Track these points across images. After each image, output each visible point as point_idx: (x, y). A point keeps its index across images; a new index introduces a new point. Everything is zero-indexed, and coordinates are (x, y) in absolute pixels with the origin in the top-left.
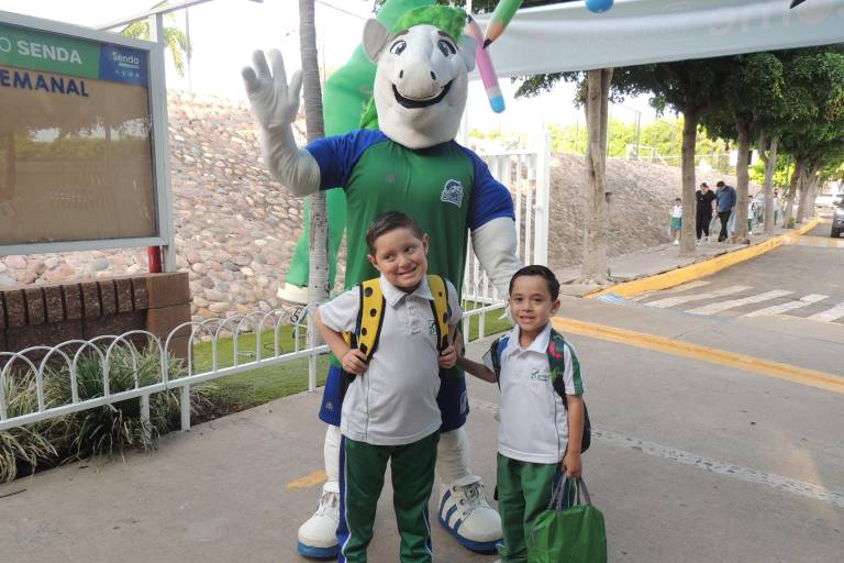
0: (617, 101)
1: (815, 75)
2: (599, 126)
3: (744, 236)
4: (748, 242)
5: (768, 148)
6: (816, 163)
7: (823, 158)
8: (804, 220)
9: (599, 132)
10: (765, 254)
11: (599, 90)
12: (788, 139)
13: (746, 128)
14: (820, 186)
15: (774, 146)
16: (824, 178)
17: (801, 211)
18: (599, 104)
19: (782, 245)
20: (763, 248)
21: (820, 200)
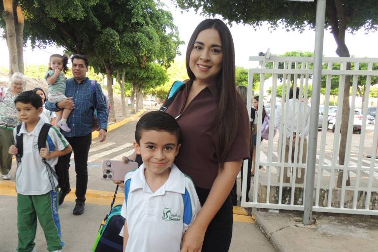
0: (42, 48)
1: (133, 42)
2: (16, 54)
3: (113, 118)
4: (115, 121)
5: (121, 79)
6: (141, 87)
7: (144, 85)
8: (139, 110)
9: (17, 57)
10: (124, 125)
11: (14, 31)
12: (129, 75)
13: (109, 68)
14: (144, 97)
15: (123, 78)
16: (145, 94)
17: (137, 107)
18: (15, 40)
19: (131, 121)
20: (122, 123)
21: (145, 102)
